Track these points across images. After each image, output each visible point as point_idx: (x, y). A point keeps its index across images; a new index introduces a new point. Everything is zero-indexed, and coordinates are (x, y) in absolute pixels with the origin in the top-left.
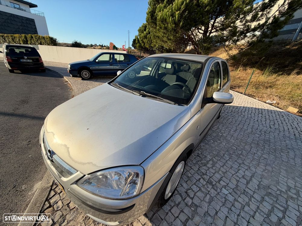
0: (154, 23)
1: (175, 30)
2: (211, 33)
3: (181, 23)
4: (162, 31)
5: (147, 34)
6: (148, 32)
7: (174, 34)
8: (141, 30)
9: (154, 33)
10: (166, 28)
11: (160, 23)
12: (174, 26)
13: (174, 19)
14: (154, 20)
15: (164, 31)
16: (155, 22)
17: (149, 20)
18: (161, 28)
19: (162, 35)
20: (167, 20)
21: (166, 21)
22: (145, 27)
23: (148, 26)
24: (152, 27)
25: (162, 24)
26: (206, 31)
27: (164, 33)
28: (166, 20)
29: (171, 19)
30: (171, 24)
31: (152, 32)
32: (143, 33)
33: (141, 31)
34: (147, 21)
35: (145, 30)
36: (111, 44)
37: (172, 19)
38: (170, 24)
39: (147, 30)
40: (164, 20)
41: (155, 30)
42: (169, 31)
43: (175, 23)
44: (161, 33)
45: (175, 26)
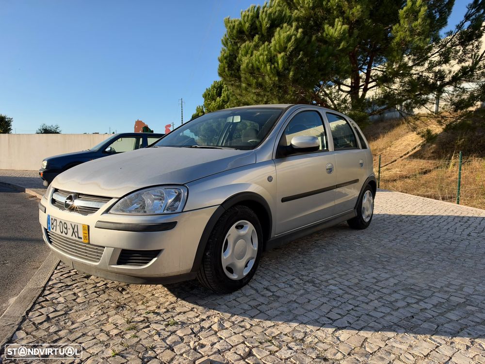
0: (235, 76)
1: (280, 87)
2: (366, 90)
3: (291, 74)
4: (254, 91)
5: (223, 101)
6: (226, 98)
7: (280, 95)
8: (209, 94)
9: (238, 97)
10: (259, 85)
11: (248, 75)
12: (277, 79)
13: (275, 67)
14: (236, 71)
15: (258, 91)
16: (237, 74)
17: (225, 71)
18: (249, 85)
19: (255, 98)
20: (262, 70)
21: (259, 72)
22: (219, 89)
23: (225, 86)
24: (232, 85)
25: (252, 78)
26: (355, 88)
27: (258, 95)
28: (258, 69)
29: (268, 67)
30: (271, 76)
31: (234, 95)
32: (215, 100)
33: (209, 96)
34: (220, 75)
35: (219, 95)
36: (139, 123)
37: (271, 67)
38: (269, 75)
39: (224, 94)
40: (254, 71)
41: (238, 91)
42: (268, 89)
43: (278, 74)
44: (252, 96)
45: (279, 80)
